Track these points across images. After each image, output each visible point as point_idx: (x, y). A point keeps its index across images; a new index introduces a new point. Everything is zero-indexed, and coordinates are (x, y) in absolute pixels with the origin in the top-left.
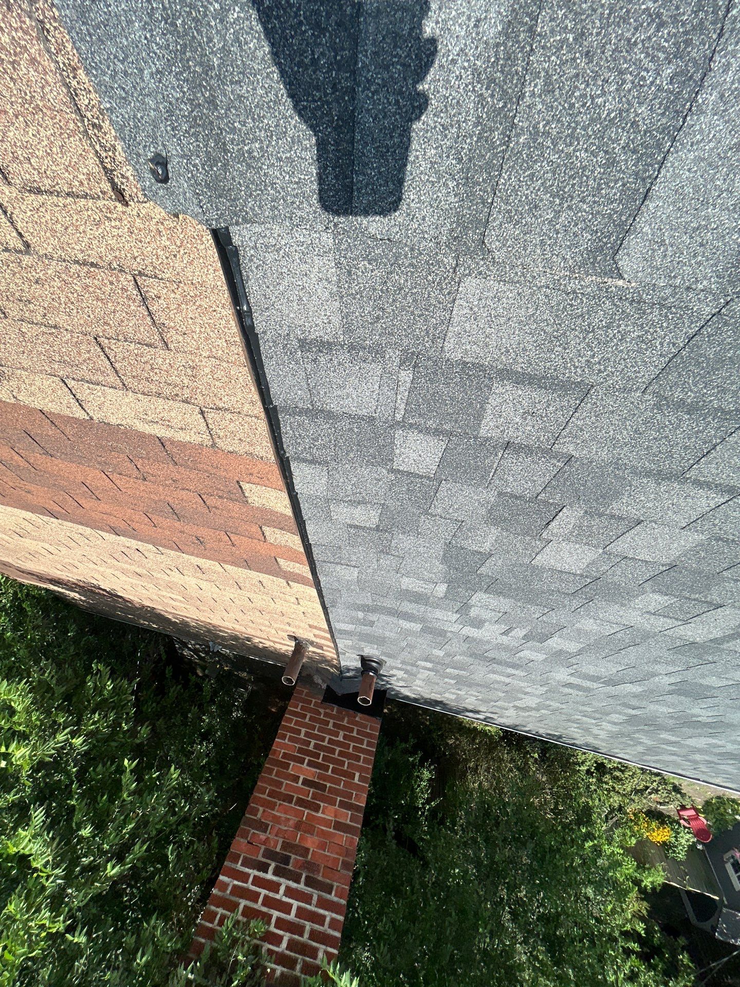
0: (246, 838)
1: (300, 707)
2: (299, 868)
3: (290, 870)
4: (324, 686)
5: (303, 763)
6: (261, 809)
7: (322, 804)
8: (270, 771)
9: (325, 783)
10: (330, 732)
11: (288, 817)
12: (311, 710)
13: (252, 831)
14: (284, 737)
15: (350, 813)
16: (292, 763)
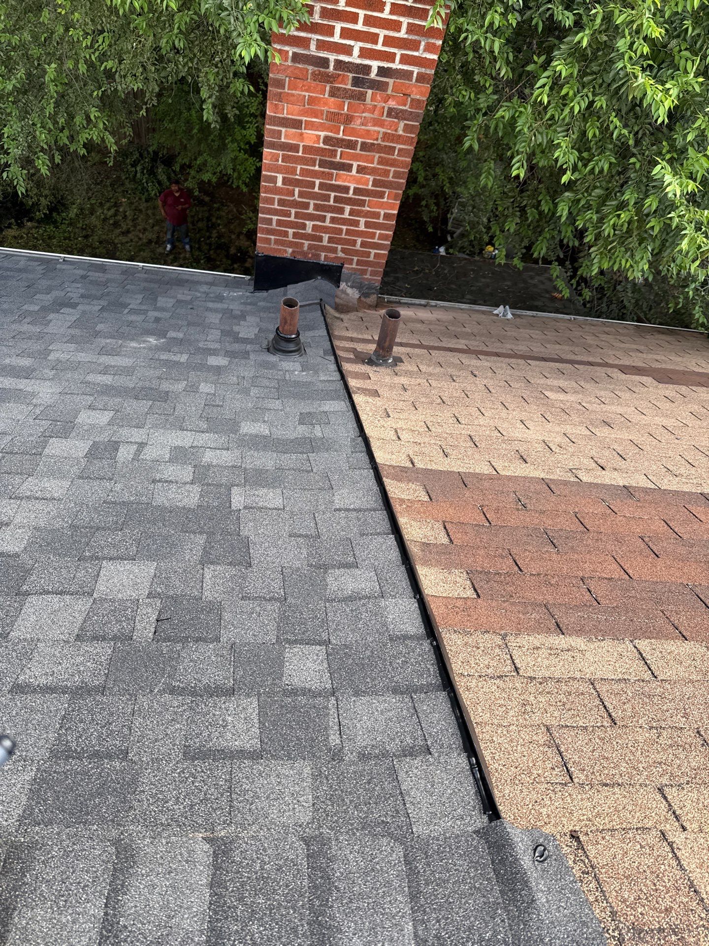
0: (412, 100)
1: (372, 255)
2: (339, 75)
3: (350, 72)
4: (343, 285)
5: (355, 189)
6: (401, 132)
7: (321, 145)
8: (397, 175)
9: (322, 169)
10: (326, 230)
11: (363, 127)
12: (357, 253)
13: (406, 108)
14: (387, 216)
15: (283, 140)
16: (370, 187)
